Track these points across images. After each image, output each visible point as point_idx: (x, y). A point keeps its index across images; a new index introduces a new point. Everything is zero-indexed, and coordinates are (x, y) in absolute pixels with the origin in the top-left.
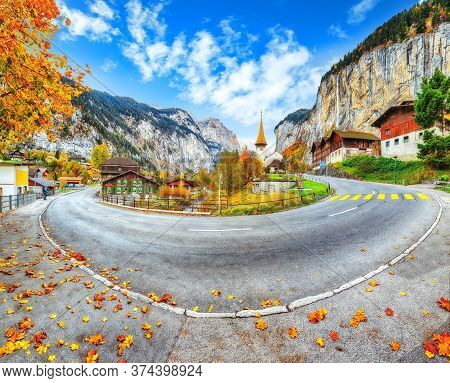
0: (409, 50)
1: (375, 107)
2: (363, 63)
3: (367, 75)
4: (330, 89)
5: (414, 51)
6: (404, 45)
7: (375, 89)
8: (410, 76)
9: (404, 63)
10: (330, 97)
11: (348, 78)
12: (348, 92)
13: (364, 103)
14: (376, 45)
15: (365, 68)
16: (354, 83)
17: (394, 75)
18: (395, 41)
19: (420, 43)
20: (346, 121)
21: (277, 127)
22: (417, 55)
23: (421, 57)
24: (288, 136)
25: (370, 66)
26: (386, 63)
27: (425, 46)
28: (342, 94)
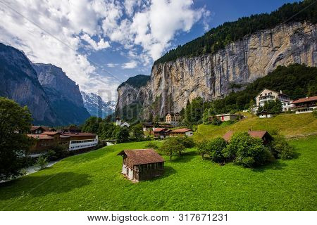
0: (202, 60)
1: (185, 88)
2: (178, 63)
3: (180, 70)
4: (159, 71)
5: (205, 61)
6: (200, 58)
7: (185, 78)
8: (204, 74)
9: (200, 68)
10: (159, 76)
11: (170, 68)
12: (171, 76)
13: (179, 85)
14: (184, 55)
15: (179, 65)
16: (173, 72)
17: (194, 73)
18: (194, 56)
19: (208, 58)
20: (169, 93)
21: (120, 87)
22: (207, 64)
23: (209, 65)
24: (129, 95)
25: (182, 65)
26: (190, 66)
27: (211, 60)
28: (167, 77)
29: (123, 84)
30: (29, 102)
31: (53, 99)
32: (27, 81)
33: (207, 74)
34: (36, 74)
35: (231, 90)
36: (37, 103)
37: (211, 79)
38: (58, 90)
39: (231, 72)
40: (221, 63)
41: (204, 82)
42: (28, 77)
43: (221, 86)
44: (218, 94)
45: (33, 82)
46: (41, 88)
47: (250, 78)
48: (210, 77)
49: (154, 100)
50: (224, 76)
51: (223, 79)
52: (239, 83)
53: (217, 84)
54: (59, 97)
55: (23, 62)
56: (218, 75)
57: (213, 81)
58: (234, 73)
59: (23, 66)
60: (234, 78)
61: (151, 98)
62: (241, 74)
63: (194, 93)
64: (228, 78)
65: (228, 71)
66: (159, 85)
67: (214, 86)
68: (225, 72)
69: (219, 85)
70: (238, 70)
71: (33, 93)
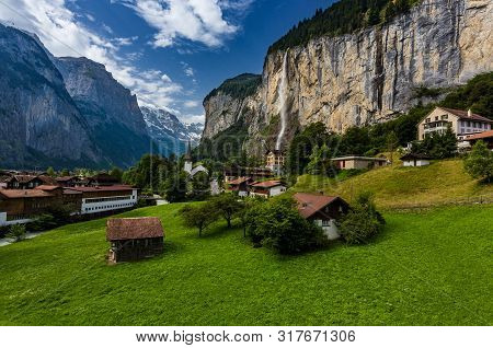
0: (359, 41)
1: (324, 99)
2: (312, 48)
3: (316, 62)
4: (278, 66)
5: (366, 43)
6: (354, 37)
7: (324, 79)
8: (361, 70)
9: (354, 57)
10: (277, 77)
11: (297, 61)
12: (297, 76)
13: (313, 93)
14: (324, 32)
15: (313, 54)
16: (303, 67)
17: (342, 68)
19: (372, 36)
20: (294, 110)
22: (369, 48)
23: (374, 50)
24: (224, 113)
25: (319, 52)
26: (334, 54)
27: (378, 38)
28: (290, 77)
29: (213, 93)
30: (54, 127)
31: (94, 122)
32: (48, 91)
33: (368, 70)
34: (60, 77)
35: (416, 102)
36: (67, 128)
37: (375, 80)
38: (101, 105)
39: (419, 64)
40: (399, 45)
41: (362, 87)
42: (48, 83)
43: (395, 93)
44: (387, 109)
45: (56, 92)
46: (72, 102)
47: (461, 75)
48: (373, 76)
49: (267, 122)
50: (403, 72)
51: (401, 79)
52: (435, 86)
53: (388, 89)
54: (104, 118)
55: (37, 56)
56: (389, 71)
57: (379, 83)
58: (426, 65)
59: (38, 64)
60: (425, 76)
61: (261, 119)
62: (442, 67)
63: (340, 108)
64: (411, 76)
65: (412, 62)
66: (277, 95)
67: (380, 93)
68: (407, 64)
69: (391, 91)
70: (435, 59)
71: (59, 112)
